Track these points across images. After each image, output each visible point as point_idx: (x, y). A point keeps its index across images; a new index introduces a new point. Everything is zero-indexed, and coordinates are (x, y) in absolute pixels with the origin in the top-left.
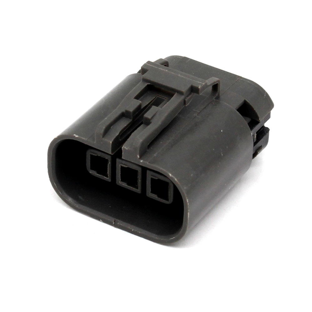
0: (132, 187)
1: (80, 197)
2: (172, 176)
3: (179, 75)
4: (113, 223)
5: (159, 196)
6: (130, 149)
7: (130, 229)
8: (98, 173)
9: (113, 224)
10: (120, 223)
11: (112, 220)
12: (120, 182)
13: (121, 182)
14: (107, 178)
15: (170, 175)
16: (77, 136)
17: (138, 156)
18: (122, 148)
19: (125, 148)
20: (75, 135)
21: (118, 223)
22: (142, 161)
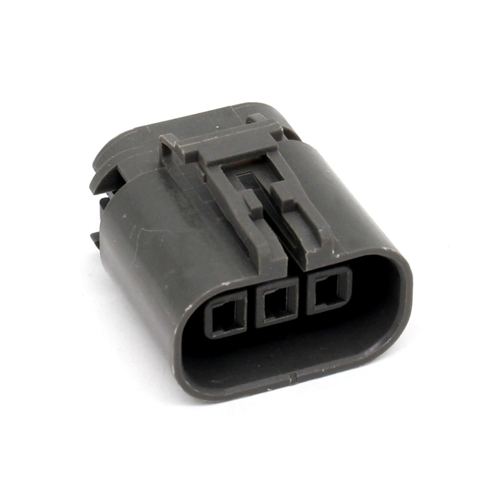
0: (283, 316)
2: (388, 248)
3: (238, 132)
6: (319, 250)
7: (318, 371)
9: (290, 382)
10: (300, 373)
11: (288, 376)
12: (264, 321)
13: (267, 319)
14: (242, 328)
15: (385, 248)
16: (227, 284)
17: (333, 252)
18: (306, 255)
19: (312, 252)
20: (223, 284)
21: (298, 376)
22: (338, 256)
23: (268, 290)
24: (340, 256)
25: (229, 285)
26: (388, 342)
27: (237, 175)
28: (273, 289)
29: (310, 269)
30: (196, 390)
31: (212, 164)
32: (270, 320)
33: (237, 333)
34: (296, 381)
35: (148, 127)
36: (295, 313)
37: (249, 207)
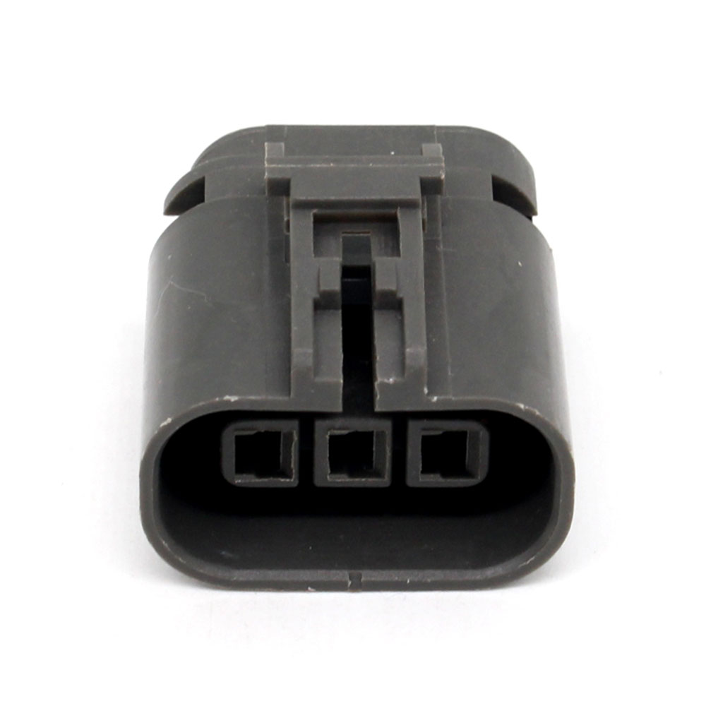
1: (223, 553)
2: (527, 407)
3: (371, 165)
4: (346, 583)
5: (445, 475)
6: (399, 380)
7: (400, 580)
8: (260, 475)
9: (348, 585)
10: (367, 575)
11: (343, 575)
12: (328, 477)
13: (333, 476)
14: (288, 480)
15: (522, 406)
16: (233, 399)
17: (426, 391)
18: (376, 384)
19: (386, 381)
20: (227, 397)
21: (363, 579)
22: (435, 399)
23: (335, 429)
24: (438, 400)
25: (235, 402)
26: (528, 562)
27: (343, 233)
28: (344, 429)
29: (384, 410)
30: (180, 559)
31: (303, 206)
32: (339, 478)
33: (279, 486)
34: (358, 586)
35: (286, 128)
36: (383, 477)
37: (319, 286)
